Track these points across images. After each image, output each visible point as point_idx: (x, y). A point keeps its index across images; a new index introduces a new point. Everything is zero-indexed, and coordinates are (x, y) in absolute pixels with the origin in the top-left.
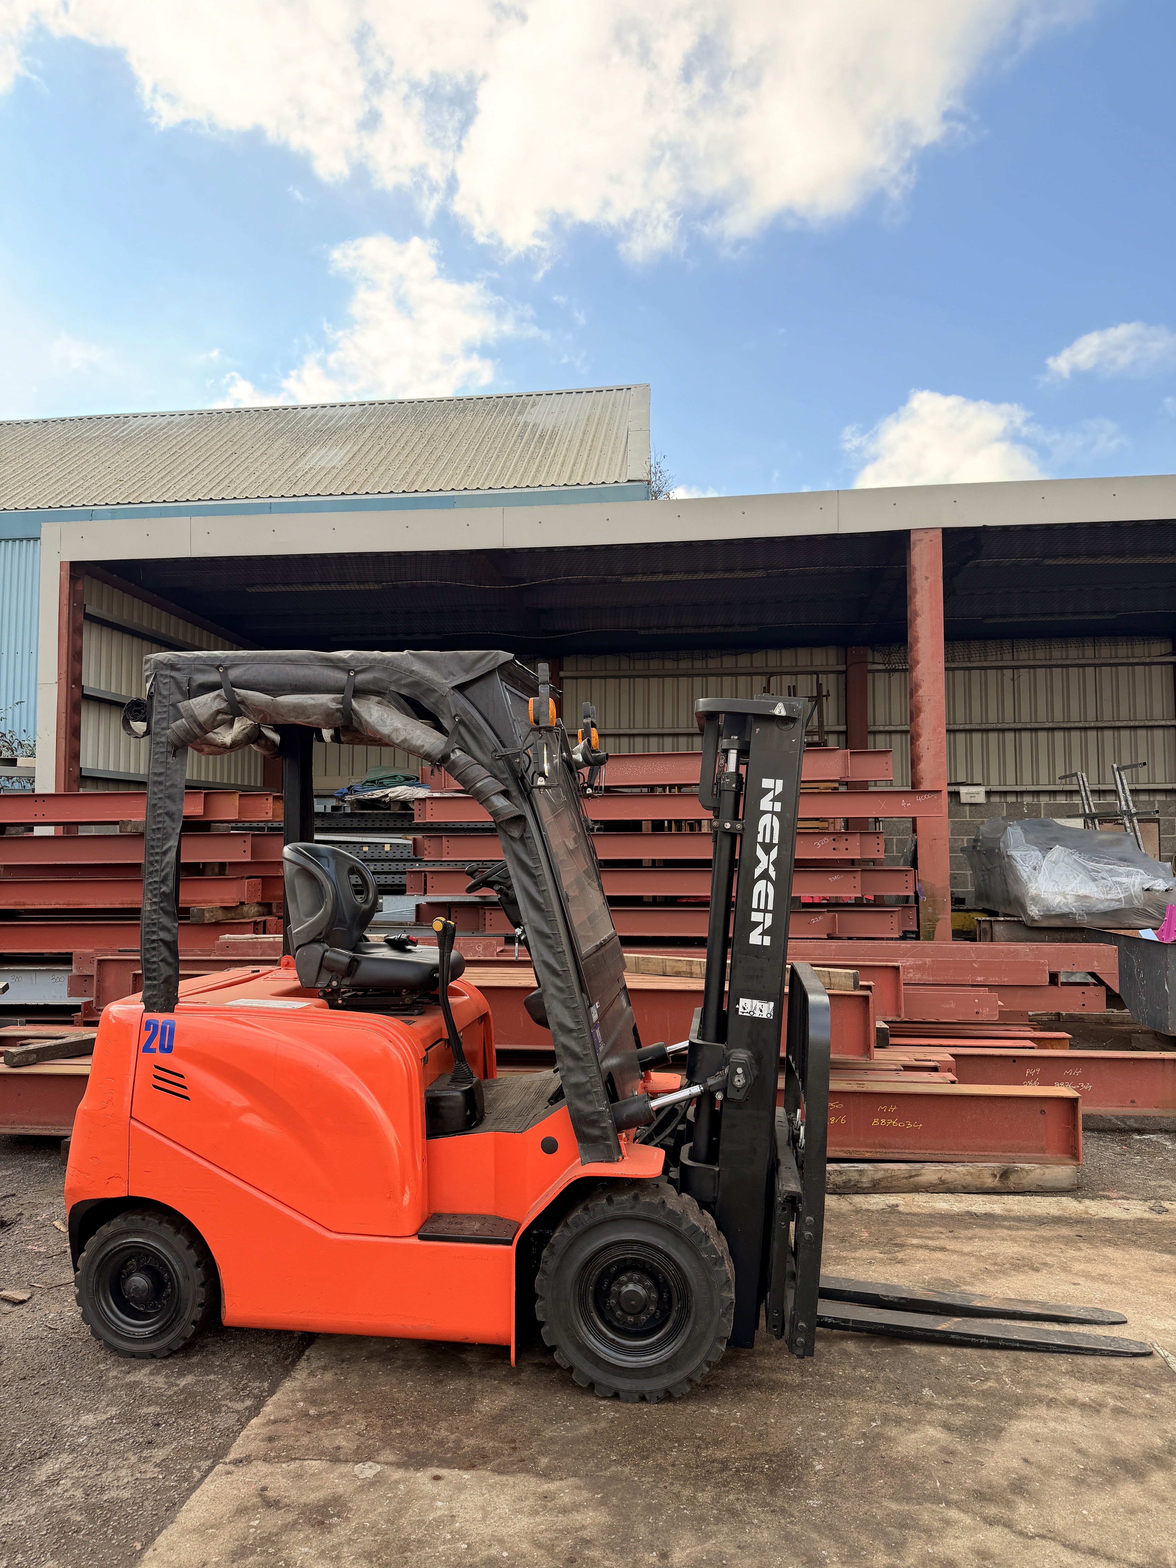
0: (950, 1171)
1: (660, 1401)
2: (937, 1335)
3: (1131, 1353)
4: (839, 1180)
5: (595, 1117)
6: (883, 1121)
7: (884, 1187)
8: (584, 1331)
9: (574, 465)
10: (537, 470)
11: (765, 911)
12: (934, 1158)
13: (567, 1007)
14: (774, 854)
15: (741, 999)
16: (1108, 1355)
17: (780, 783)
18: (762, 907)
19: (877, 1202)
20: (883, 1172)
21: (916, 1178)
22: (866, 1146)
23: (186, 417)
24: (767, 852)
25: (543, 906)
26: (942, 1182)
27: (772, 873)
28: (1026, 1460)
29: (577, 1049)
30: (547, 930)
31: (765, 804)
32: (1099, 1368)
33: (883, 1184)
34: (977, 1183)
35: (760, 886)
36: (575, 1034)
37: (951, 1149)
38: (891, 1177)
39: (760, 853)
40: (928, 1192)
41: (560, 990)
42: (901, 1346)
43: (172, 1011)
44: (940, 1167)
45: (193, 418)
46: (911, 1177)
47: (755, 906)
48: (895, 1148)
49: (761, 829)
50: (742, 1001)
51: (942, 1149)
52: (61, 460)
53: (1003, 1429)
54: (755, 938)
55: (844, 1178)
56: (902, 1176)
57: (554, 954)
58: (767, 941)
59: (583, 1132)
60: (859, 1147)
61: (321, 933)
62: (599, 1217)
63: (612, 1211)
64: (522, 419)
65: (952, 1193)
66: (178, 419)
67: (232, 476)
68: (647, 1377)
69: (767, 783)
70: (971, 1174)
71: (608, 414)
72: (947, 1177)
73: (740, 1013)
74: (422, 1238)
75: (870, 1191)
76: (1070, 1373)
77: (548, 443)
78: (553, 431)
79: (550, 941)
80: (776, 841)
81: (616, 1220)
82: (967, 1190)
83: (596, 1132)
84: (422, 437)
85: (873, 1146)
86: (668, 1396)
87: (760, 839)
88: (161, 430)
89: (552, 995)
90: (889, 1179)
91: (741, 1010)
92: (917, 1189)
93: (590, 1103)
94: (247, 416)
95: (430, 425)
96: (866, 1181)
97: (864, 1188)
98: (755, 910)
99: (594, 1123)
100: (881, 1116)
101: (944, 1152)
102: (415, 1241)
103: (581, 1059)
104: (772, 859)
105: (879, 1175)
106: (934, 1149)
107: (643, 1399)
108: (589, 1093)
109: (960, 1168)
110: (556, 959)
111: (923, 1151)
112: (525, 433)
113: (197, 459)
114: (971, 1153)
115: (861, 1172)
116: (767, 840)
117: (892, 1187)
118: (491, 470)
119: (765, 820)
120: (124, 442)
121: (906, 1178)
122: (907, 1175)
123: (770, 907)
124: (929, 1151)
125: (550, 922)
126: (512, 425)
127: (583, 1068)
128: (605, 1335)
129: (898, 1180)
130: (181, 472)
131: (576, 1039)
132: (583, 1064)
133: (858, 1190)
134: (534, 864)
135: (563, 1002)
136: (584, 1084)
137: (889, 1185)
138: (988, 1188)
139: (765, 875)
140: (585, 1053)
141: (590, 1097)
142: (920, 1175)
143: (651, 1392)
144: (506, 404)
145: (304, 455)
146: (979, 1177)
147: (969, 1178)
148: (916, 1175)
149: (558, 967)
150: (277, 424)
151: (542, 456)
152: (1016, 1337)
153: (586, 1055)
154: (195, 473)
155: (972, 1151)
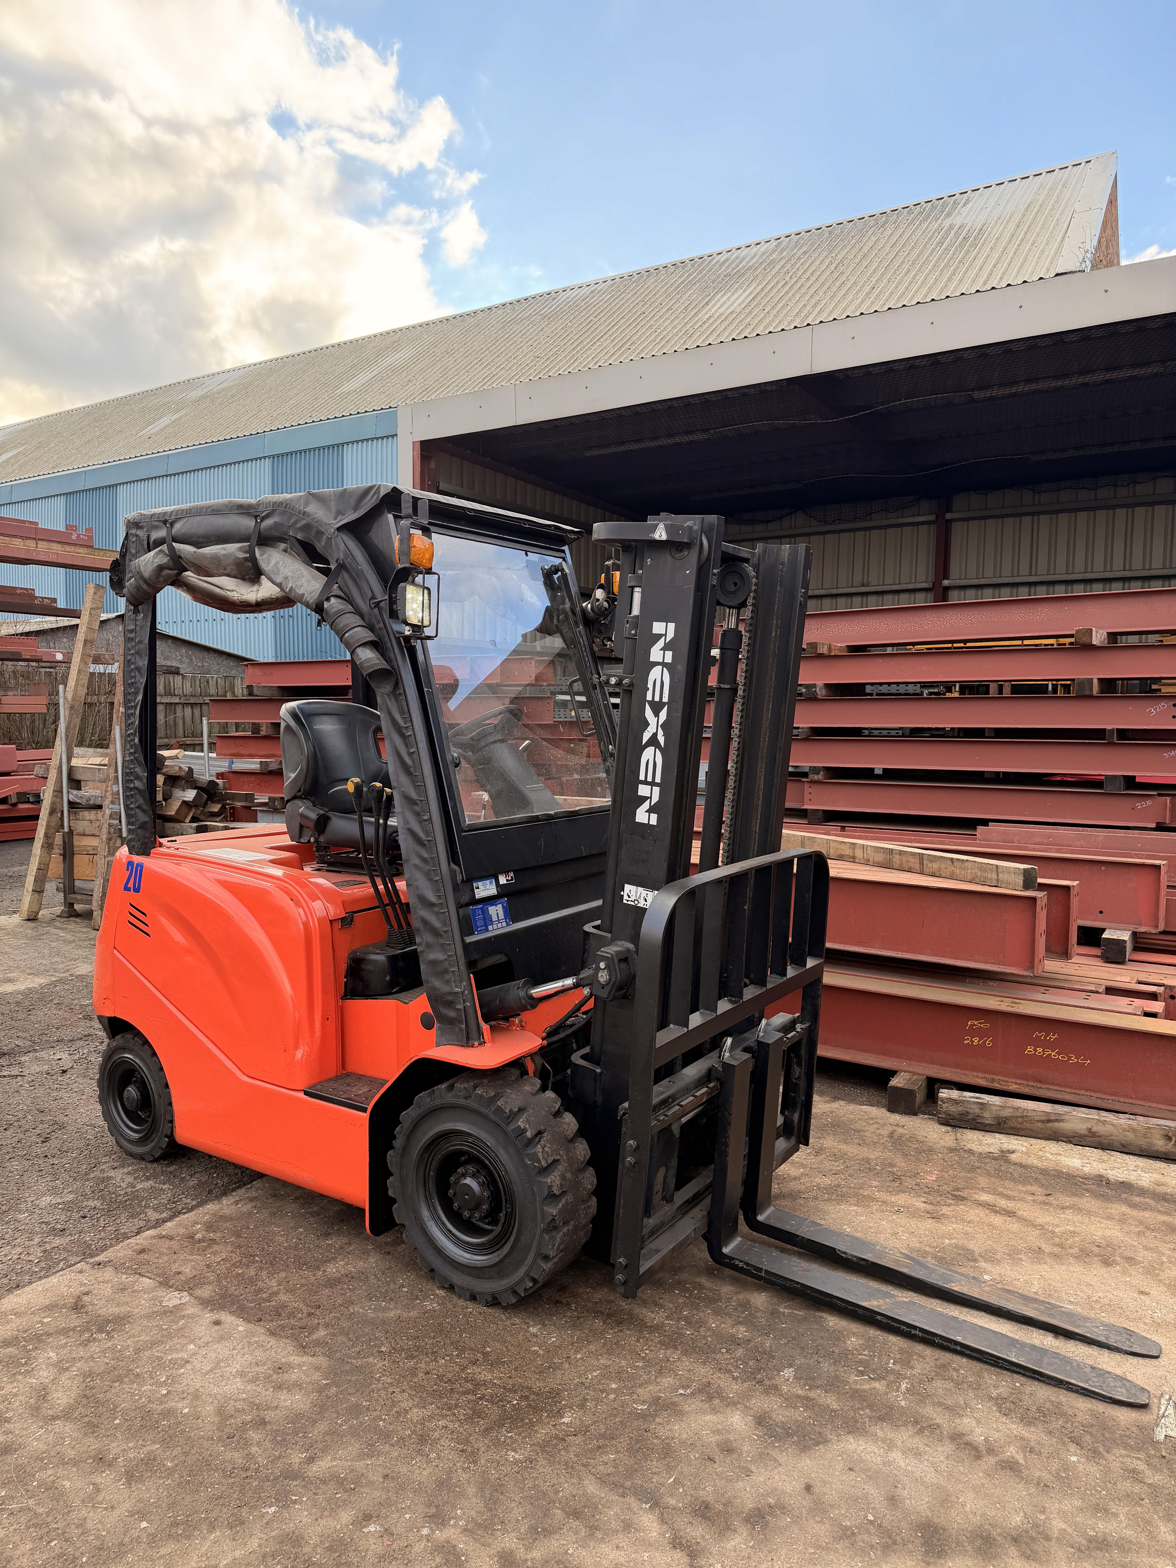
0: (1104, 1123)
1: (489, 1305)
2: (860, 1311)
3: (1110, 1398)
4: (954, 1109)
5: (450, 998)
6: (1040, 1050)
7: (1012, 1128)
8: (425, 1214)
9: (995, 266)
10: (950, 279)
11: (653, 784)
12: (1099, 1103)
13: (430, 880)
14: (663, 715)
15: (626, 885)
16: (1077, 1392)
17: (672, 626)
18: (650, 779)
19: (995, 1142)
20: (1011, 1110)
21: (1056, 1124)
22: (1016, 1076)
23: (609, 283)
24: (657, 714)
25: (412, 770)
26: (1091, 1133)
27: (661, 739)
28: (808, 1488)
29: (437, 924)
30: (413, 795)
31: (656, 653)
32: (1048, 1405)
33: (1011, 1124)
34: (1143, 1143)
35: (648, 754)
36: (436, 909)
37: (1127, 1097)
38: (1022, 1117)
39: (649, 713)
40: (1070, 1142)
41: (424, 860)
42: (818, 1314)
43: (148, 854)
44: (1094, 1114)
45: (614, 283)
46: (1049, 1121)
47: (642, 777)
48: (1053, 1084)
49: (650, 685)
50: (627, 887)
51: (1115, 1094)
52: (494, 344)
53: (826, 1441)
54: (642, 816)
55: (960, 1109)
56: (1038, 1118)
57: (420, 822)
58: (654, 819)
59: (440, 1013)
60: (1009, 1077)
61: (300, 791)
62: (438, 1102)
63: (450, 1098)
64: (947, 223)
65: (1103, 1149)
66: (601, 286)
67: (634, 338)
68: (479, 1277)
69: (658, 627)
70: (1134, 1130)
71: (1054, 198)
72: (1099, 1129)
73: (625, 901)
74: (306, 1093)
75: (993, 1129)
76: (999, 1402)
77: (971, 246)
78: (980, 230)
79: (417, 808)
80: (665, 699)
81: (452, 1107)
82: (1126, 1149)
83: (452, 1014)
84: (831, 263)
85: (1025, 1077)
86: (494, 1302)
87: (649, 697)
88: (583, 300)
89: (416, 866)
90: (1020, 1120)
91: (626, 897)
92: (1056, 1137)
93: (447, 982)
94: (664, 272)
95: (845, 247)
96: (988, 1117)
97: (985, 1125)
98: (643, 783)
99: (450, 1004)
100: (1036, 1043)
101: (1117, 1098)
102: (301, 1095)
103: (441, 935)
104: (661, 721)
105: (1006, 1113)
106: (1105, 1093)
107: (473, 1298)
108: (446, 971)
109: (1122, 1120)
110: (422, 828)
111: (1088, 1093)
112: (946, 238)
113: (609, 325)
114: (1155, 1105)
115: (983, 1106)
116: (657, 699)
117: (1023, 1130)
118: (896, 288)
119: (655, 674)
120: (549, 318)
121: (1043, 1122)
122: (1043, 1118)
123: (658, 780)
124: (1098, 1095)
125: (421, 788)
126: (935, 231)
127: (442, 945)
128: (444, 1224)
129: (1031, 1121)
130: (591, 341)
131: (437, 914)
132: (443, 942)
133: (975, 1124)
134: (405, 723)
135: (427, 874)
136: (441, 962)
137: (1019, 1126)
138: (1157, 1151)
139: (653, 741)
140: (445, 929)
141: (447, 977)
142: (1063, 1121)
143: (480, 1293)
144: (934, 208)
145: (707, 304)
146: (1145, 1136)
147: (1130, 1136)
148: (1056, 1121)
149: (422, 835)
150: (690, 275)
151: (959, 262)
152: (959, 1339)
153: (445, 932)
154: (602, 340)
155: (1157, 1103)
